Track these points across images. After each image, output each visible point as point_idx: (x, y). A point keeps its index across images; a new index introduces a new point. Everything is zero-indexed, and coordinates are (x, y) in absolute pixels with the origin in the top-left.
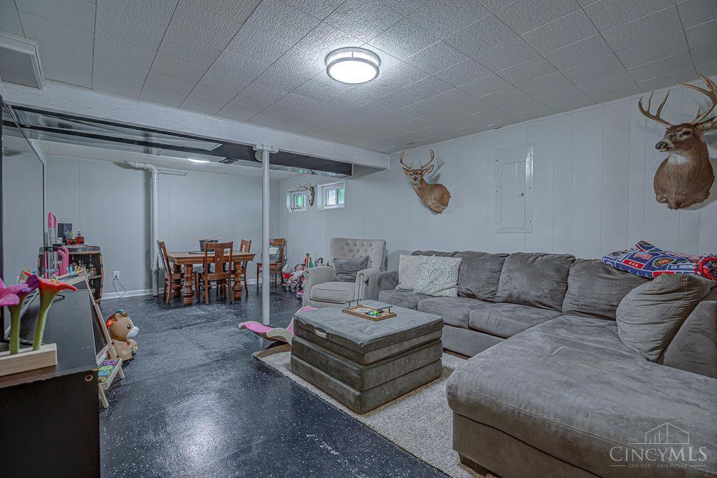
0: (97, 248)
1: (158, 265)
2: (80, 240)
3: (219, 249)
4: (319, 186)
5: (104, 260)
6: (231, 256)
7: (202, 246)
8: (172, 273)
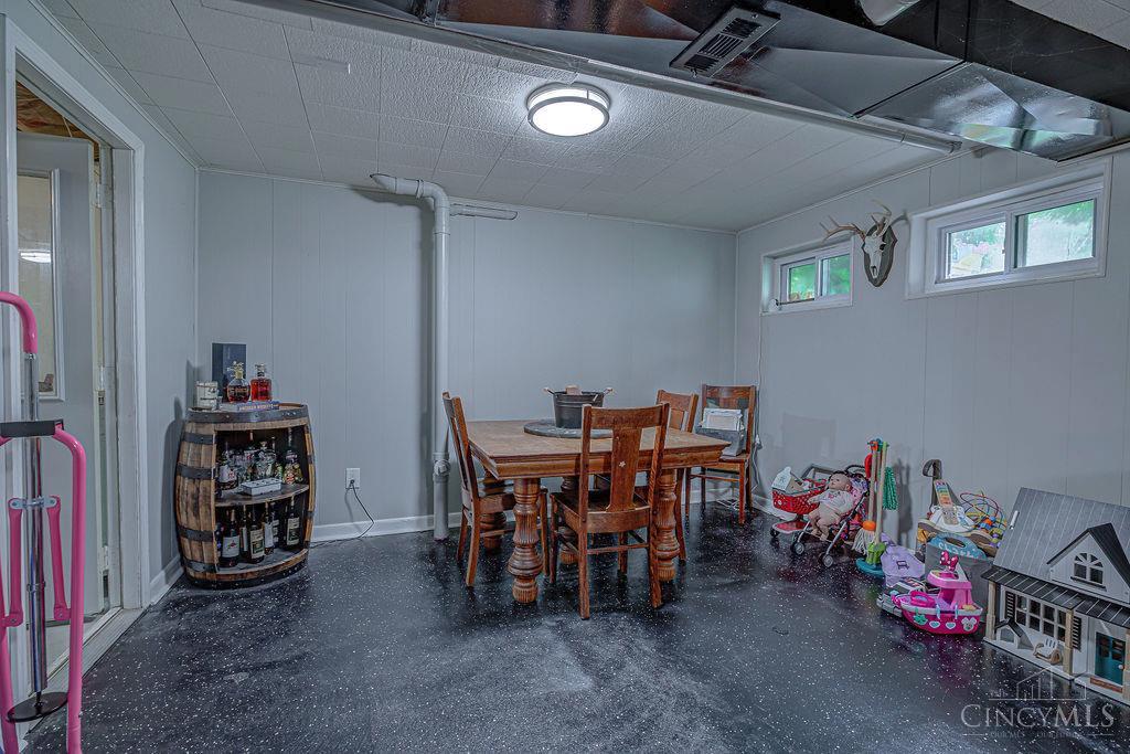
0: (300, 410)
1: (447, 456)
2: (262, 390)
3: (627, 429)
4: (916, 219)
5: (316, 443)
6: (662, 451)
7: (559, 409)
8: (481, 492)
